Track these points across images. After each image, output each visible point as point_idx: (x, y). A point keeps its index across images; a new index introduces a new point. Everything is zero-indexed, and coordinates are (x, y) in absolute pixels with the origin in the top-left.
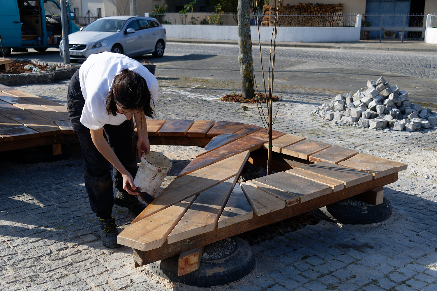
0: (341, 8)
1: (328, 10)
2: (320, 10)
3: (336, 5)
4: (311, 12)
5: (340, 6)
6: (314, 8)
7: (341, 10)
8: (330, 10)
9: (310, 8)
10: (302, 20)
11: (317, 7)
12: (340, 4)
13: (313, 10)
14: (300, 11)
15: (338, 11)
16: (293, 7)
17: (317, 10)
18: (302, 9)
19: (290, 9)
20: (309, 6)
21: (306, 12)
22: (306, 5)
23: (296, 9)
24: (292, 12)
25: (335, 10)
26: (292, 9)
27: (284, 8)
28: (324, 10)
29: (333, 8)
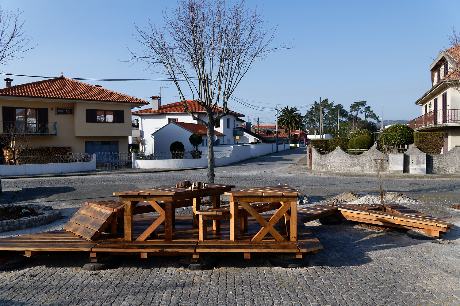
0: (70, 150)
1: (62, 151)
2: (56, 151)
3: (67, 148)
4: (50, 153)
5: (70, 149)
6: (52, 150)
7: (70, 151)
8: (63, 151)
9: (49, 150)
10: (44, 158)
11: (54, 149)
12: (69, 147)
13: (51, 152)
14: (42, 152)
15: (68, 151)
16: (36, 150)
17: (54, 151)
18: (43, 151)
19: (33, 151)
20: (48, 149)
21: (46, 153)
22: (46, 148)
23: (38, 151)
24: (36, 153)
25: (66, 151)
26: (35, 151)
27: (29, 150)
28: (59, 151)
29: (65, 149)
